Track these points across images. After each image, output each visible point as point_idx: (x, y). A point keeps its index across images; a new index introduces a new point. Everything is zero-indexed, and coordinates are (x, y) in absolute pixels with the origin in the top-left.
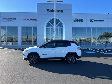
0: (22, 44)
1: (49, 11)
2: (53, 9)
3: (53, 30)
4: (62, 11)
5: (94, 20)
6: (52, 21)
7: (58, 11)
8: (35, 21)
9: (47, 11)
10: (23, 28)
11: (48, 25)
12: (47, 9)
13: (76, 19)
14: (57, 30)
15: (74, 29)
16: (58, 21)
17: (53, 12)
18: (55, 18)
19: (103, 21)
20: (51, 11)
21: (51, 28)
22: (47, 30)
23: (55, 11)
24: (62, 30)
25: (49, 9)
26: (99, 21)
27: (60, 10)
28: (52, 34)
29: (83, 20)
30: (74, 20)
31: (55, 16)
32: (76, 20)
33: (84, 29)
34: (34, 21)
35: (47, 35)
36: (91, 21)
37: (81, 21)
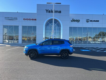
0: (23, 42)
1: (48, 11)
2: (51, 10)
3: (51, 29)
4: (60, 12)
5: (90, 20)
6: (50, 21)
7: (56, 12)
9: (46, 12)
10: (24, 27)
11: (47, 25)
12: (46, 10)
13: (73, 19)
14: (55, 30)
15: (71, 28)
16: (56, 21)
17: (51, 13)
18: (53, 18)
19: (98, 21)
20: (49, 12)
21: (50, 28)
22: (46, 29)
23: (53, 12)
24: (60, 29)
25: (48, 10)
26: (94, 21)
27: (58, 11)
28: (50, 33)
29: (79, 20)
30: (71, 21)
31: (53, 16)
32: (73, 21)
33: (80, 28)
34: (34, 21)
35: (45, 34)
36: (87, 22)
37: (78, 21)
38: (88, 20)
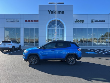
0: (24, 45)
1: (50, 12)
3: (54, 31)
5: (95, 20)
6: (53, 22)
7: (59, 12)
8: (37, 22)
9: (48, 12)
10: (26, 29)
11: (50, 26)
12: (48, 11)
13: (77, 20)
14: (58, 31)
15: (75, 29)
16: (59, 22)
17: (54, 13)
18: (56, 19)
19: (104, 21)
20: (52, 13)
21: (53, 29)
22: (48, 31)
23: (56, 12)
24: (63, 31)
25: (50, 11)
26: (100, 21)
27: (61, 12)
28: (53, 35)
29: (84, 21)
30: (75, 21)
31: (56, 17)
32: (77, 21)
33: (85, 29)
35: (48, 36)
36: (92, 22)
37: (82, 22)
38: (93, 20)
